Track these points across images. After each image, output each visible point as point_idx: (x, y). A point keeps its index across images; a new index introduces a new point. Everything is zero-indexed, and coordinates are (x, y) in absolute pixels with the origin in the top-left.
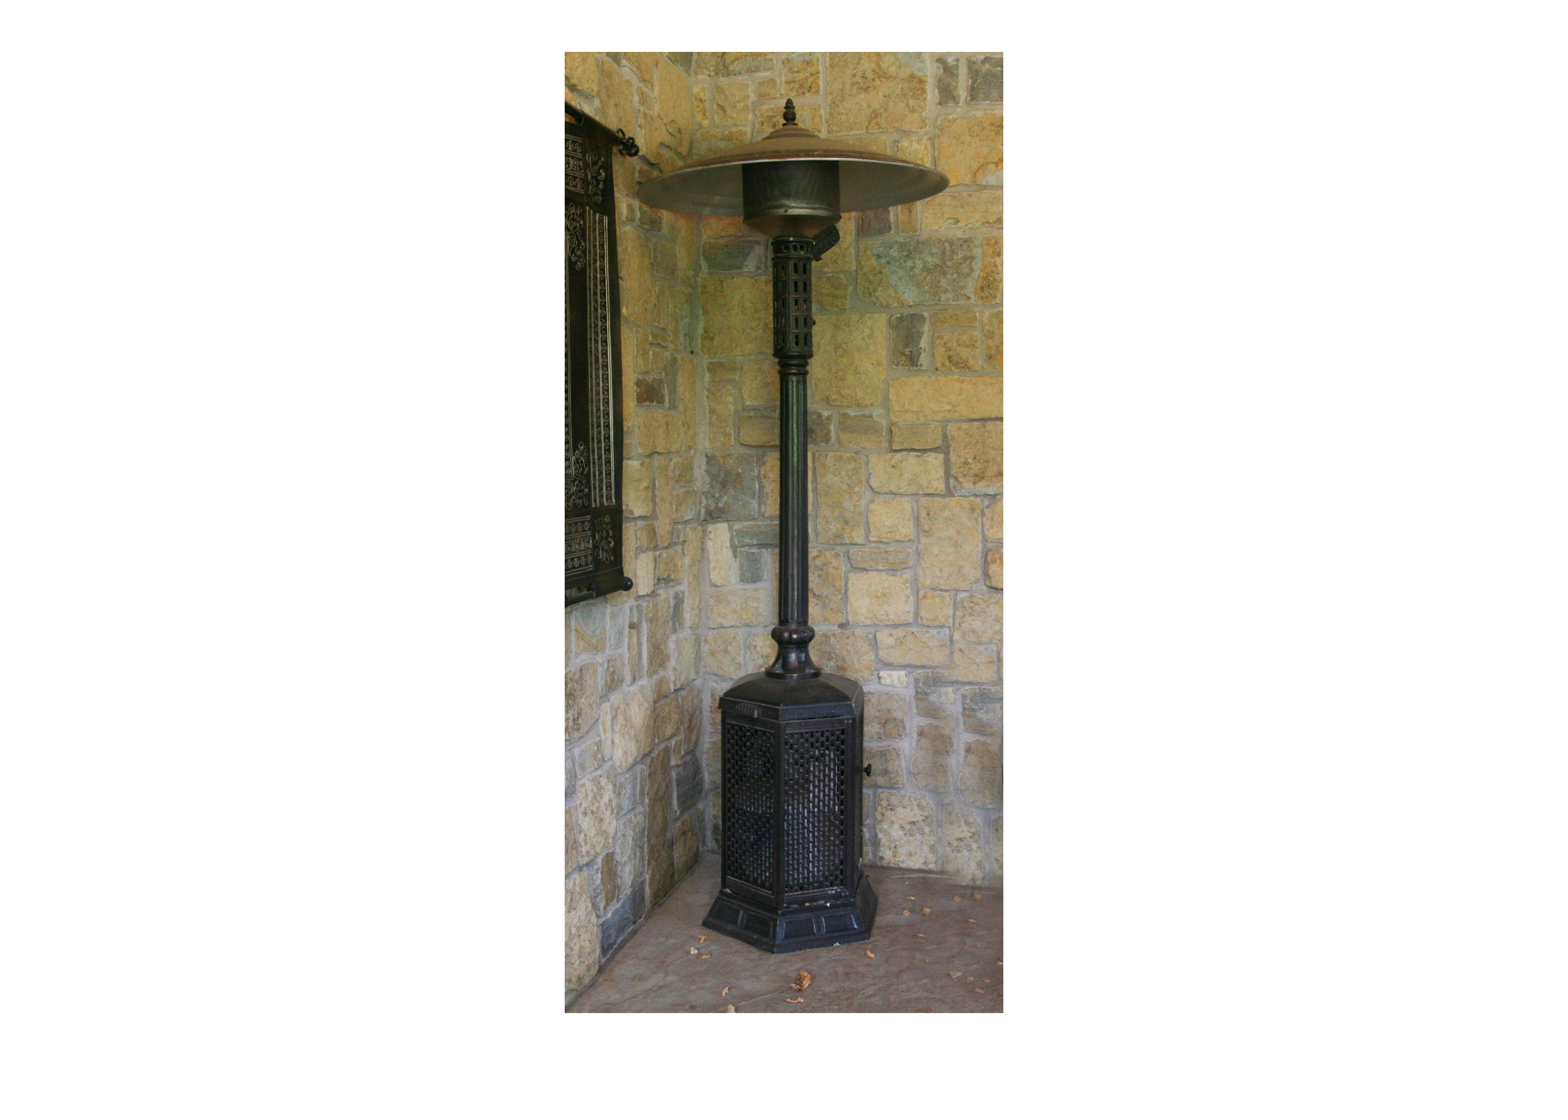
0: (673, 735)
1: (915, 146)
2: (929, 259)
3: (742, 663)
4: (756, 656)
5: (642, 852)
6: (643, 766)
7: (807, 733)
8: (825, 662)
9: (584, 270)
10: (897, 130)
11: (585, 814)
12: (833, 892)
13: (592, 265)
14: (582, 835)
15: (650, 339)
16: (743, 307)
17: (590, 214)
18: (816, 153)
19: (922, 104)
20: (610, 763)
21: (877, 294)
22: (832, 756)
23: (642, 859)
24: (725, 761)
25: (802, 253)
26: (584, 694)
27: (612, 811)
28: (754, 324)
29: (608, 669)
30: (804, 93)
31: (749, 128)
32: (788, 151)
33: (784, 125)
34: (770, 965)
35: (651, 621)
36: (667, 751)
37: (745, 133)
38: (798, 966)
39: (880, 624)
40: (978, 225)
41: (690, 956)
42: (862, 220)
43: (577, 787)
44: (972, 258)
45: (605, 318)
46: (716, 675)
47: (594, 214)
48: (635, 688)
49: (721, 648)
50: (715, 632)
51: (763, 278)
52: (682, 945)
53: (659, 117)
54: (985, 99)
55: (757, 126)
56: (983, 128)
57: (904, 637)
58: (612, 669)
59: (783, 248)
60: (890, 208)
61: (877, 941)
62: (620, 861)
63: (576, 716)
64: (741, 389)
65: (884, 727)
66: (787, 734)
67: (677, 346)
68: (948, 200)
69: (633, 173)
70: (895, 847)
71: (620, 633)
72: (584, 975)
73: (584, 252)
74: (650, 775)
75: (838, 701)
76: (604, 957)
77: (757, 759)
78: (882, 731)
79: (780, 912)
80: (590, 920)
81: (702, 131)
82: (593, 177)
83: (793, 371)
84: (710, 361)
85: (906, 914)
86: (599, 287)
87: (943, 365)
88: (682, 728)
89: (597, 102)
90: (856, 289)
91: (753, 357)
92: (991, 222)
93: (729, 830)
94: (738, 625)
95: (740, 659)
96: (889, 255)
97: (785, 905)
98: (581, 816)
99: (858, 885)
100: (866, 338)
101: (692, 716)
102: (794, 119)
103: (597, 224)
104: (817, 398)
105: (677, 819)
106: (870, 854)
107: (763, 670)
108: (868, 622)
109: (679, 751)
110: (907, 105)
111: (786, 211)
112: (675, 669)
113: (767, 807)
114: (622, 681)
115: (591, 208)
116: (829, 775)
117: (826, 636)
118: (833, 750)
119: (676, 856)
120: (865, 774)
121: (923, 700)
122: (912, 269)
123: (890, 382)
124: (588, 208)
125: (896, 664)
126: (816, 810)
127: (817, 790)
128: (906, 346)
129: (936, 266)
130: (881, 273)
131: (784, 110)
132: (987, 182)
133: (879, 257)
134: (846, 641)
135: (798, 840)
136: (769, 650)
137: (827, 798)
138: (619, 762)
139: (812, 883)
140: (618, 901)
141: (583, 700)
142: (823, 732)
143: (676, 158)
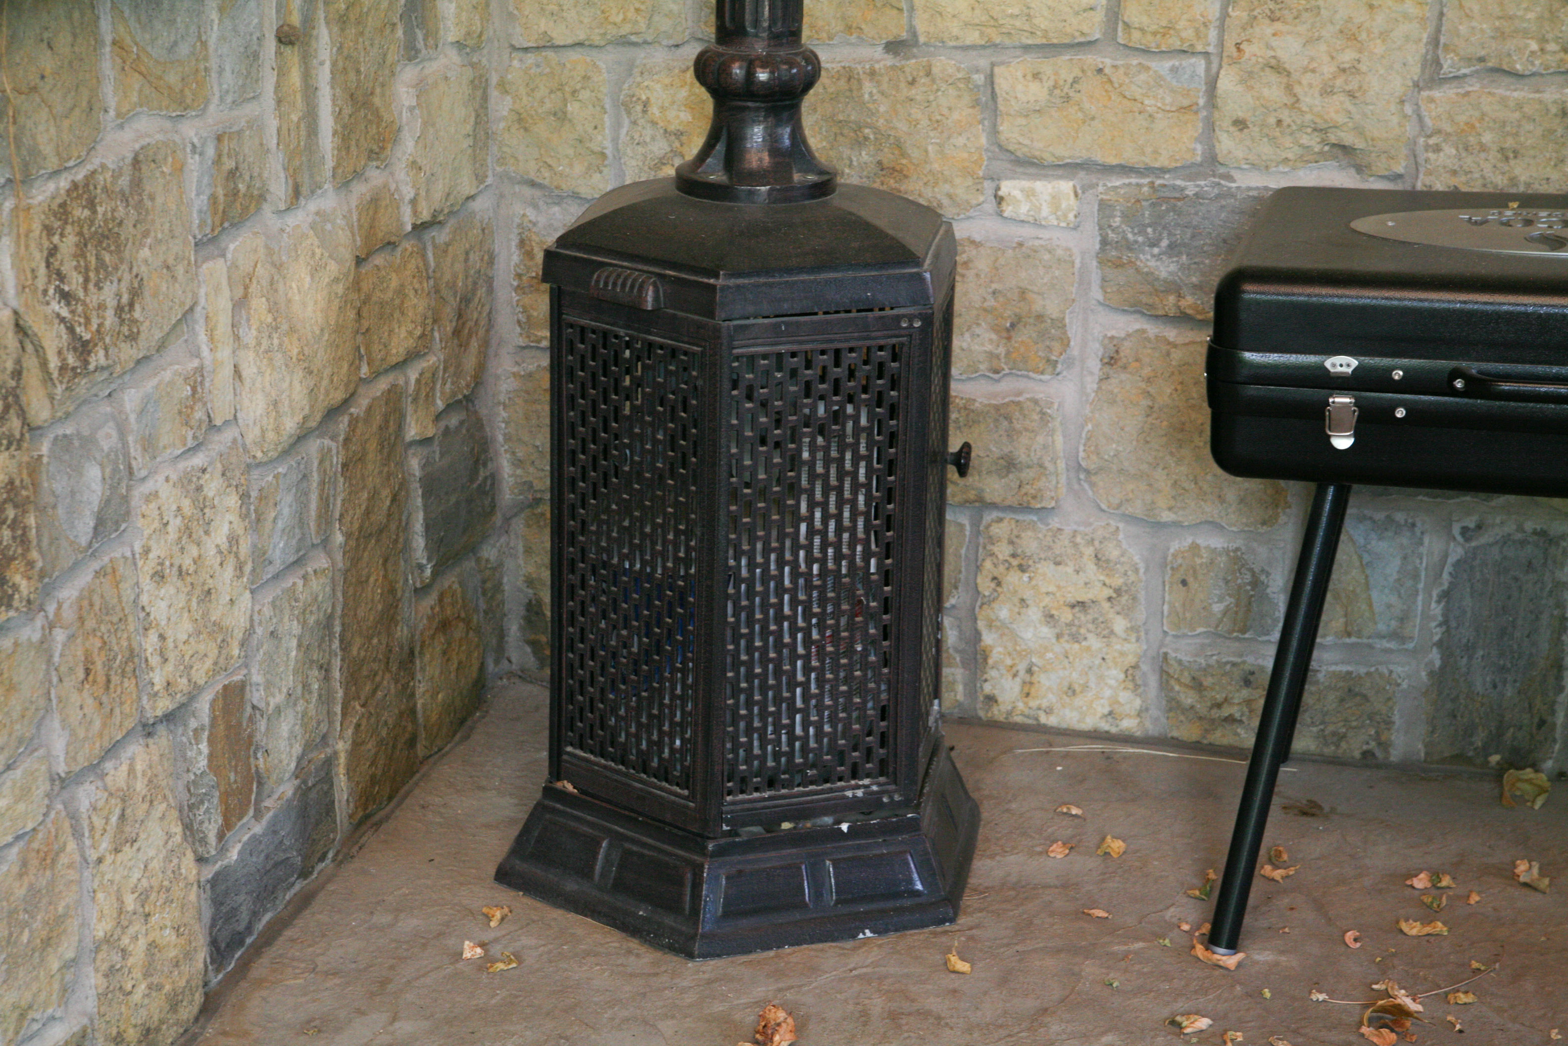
0: (412, 356)
3: (608, 152)
4: (648, 132)
5: (327, 678)
6: (327, 442)
7: (794, 355)
8: (847, 152)
11: (159, 577)
12: (860, 793)
14: (153, 637)
20: (229, 435)
22: (863, 421)
23: (326, 698)
24: (560, 430)
26: (146, 234)
27: (240, 568)
29: (218, 161)
34: (683, 991)
35: (343, 21)
36: (394, 396)
38: (760, 991)
39: (1007, 42)
41: (460, 965)
43: (133, 504)
46: (533, 184)
48: (300, 218)
49: (548, 105)
50: (531, 58)
52: (440, 934)
57: (1076, 81)
58: (229, 164)
61: (977, 926)
62: (262, 705)
63: (125, 299)
65: (1009, 338)
66: (737, 358)
70: (1030, 671)
71: (252, 57)
72: (162, 1022)
74: (345, 466)
75: (884, 264)
76: (218, 971)
77: (652, 424)
78: (1002, 350)
79: (711, 847)
80: (176, 872)
85: (1058, 852)
88: (437, 335)
93: (572, 622)
94: (597, 40)
95: (603, 141)
97: (725, 828)
98: (147, 584)
99: (927, 773)
101: (466, 300)
105: (421, 591)
106: (960, 688)
107: (670, 172)
108: (973, 37)
109: (430, 398)
112: (414, 165)
113: (677, 560)
114: (262, 198)
116: (855, 474)
117: (849, 75)
118: (867, 403)
119: (421, 689)
120: (952, 472)
121: (1122, 265)
125: (1049, 159)
126: (816, 568)
127: (818, 515)
134: (905, 91)
135: (764, 650)
136: (685, 116)
137: (846, 536)
138: (257, 431)
139: (801, 769)
140: (258, 816)
141: (145, 253)
142: (837, 352)
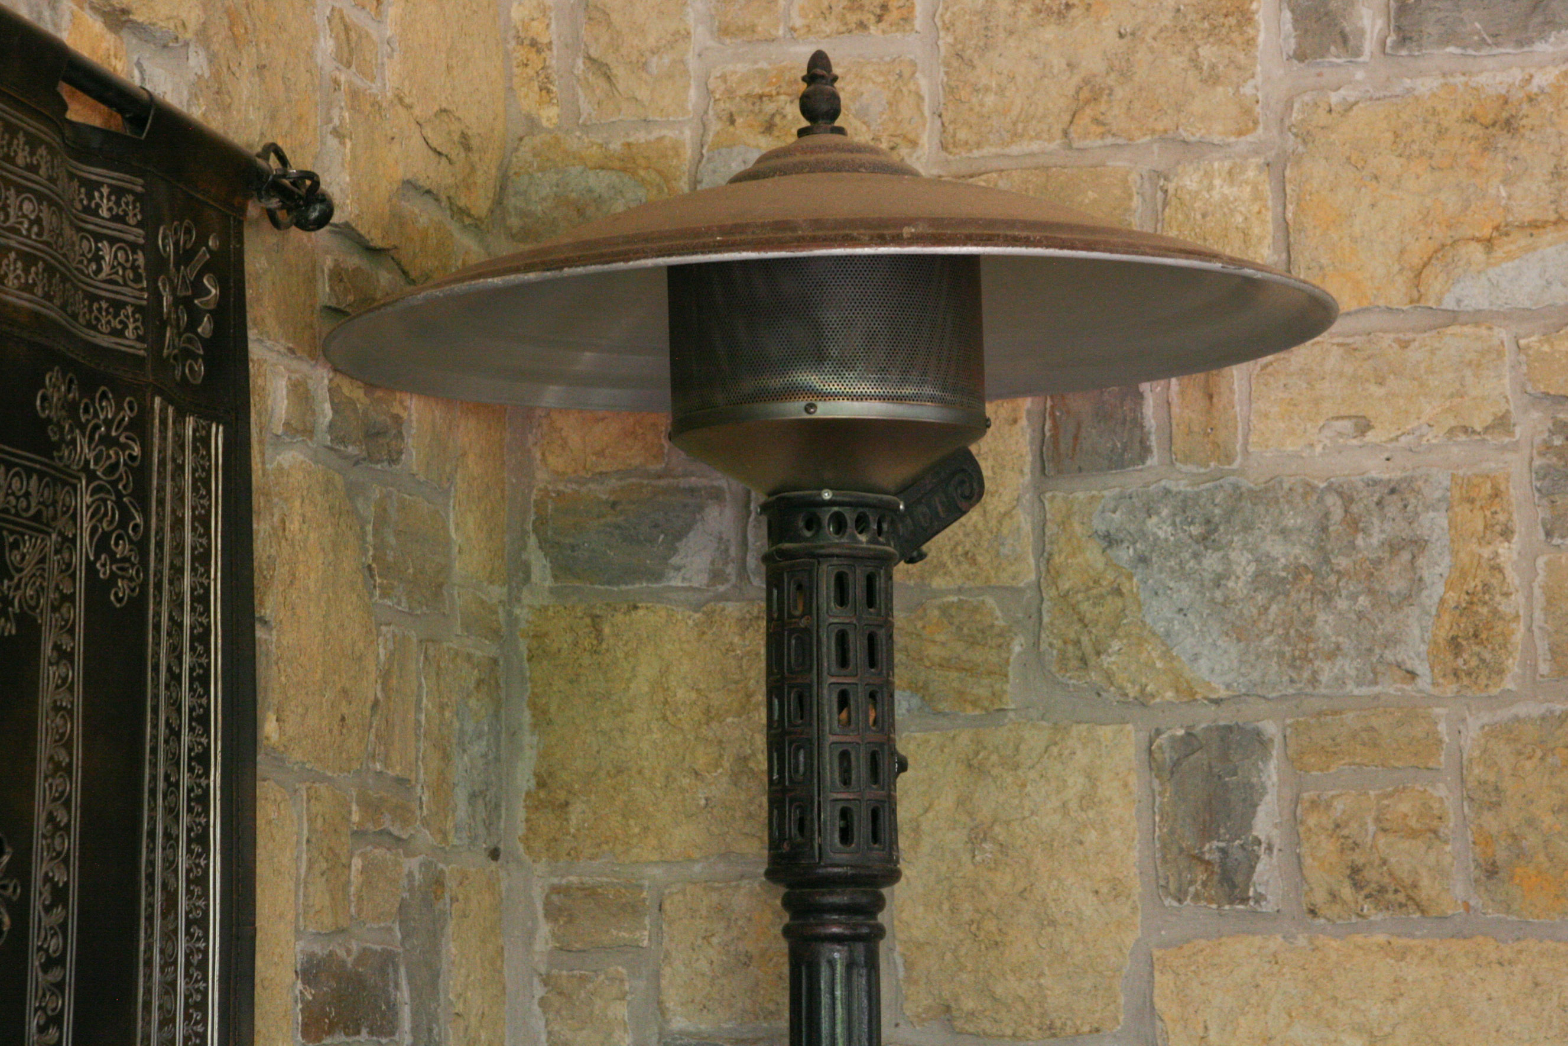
1: (1221, 188)
2: (1276, 548)
9: (137, 605)
10: (1164, 138)
13: (166, 585)
15: (355, 817)
16: (666, 702)
17: (163, 422)
18: (907, 231)
19: (1241, 57)
21: (1106, 661)
25: (863, 538)
28: (701, 759)
30: (862, 25)
31: (688, 133)
32: (817, 223)
33: (802, 133)
37: (676, 148)
40: (1434, 437)
42: (1055, 427)
44: (1419, 545)
45: (203, 759)
47: (179, 419)
51: (732, 609)
53: (401, 100)
54: (1445, 40)
55: (715, 126)
56: (1442, 132)
59: (801, 524)
60: (1145, 387)
64: (657, 976)
67: (445, 834)
68: (1334, 359)
69: (311, 280)
73: (142, 547)
81: (537, 140)
82: (177, 301)
83: (835, 930)
84: (555, 880)
86: (187, 659)
87: (1334, 896)
89: (197, 61)
90: (1037, 644)
91: (697, 868)
92: (1478, 428)
96: (1144, 534)
100: (1073, 805)
102: (834, 113)
103: (188, 451)
104: (910, 1009)
110: (1195, 62)
111: (810, 407)
115: (168, 400)
122: (1218, 581)
123: (1157, 953)
124: (157, 400)
128: (1207, 833)
129: (1298, 572)
130: (1118, 592)
131: (803, 87)
132: (1459, 301)
133: (1110, 540)
143: (454, 227)
